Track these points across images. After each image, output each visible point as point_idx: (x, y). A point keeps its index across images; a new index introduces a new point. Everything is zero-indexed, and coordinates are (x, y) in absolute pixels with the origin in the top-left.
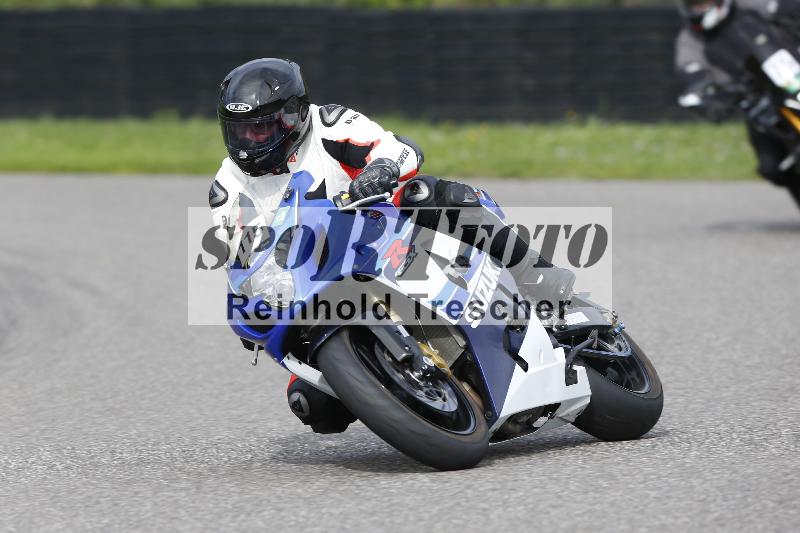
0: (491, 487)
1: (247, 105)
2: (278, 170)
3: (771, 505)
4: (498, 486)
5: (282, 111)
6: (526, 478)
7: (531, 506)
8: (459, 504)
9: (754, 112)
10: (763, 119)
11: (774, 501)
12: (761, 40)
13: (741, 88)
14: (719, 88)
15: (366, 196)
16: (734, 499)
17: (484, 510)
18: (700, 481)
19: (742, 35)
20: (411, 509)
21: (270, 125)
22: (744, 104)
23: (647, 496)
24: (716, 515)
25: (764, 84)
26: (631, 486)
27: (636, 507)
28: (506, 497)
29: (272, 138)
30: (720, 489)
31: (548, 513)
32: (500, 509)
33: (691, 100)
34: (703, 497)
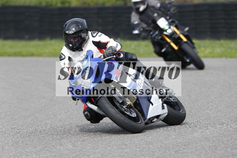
0: (91, 148)
1: (72, 31)
2: (80, 50)
3: (173, 153)
4: (92, 148)
5: (82, 33)
6: (100, 145)
7: (102, 154)
8: (81, 153)
9: (154, 36)
10: (156, 37)
11: (174, 152)
12: (156, 15)
13: (151, 28)
14: (144, 28)
15: (108, 57)
16: (162, 151)
17: (88, 155)
18: (152, 146)
19: (150, 13)
20: (66, 155)
21: (78, 37)
22: (151, 33)
23: (137, 150)
24: (157, 156)
25: (157, 27)
26: (132, 147)
27: (133, 154)
28: (95, 151)
29: (79, 41)
30: (158, 148)
31: (107, 156)
32: (93, 155)
33: (136, 32)
34: (153, 150)
